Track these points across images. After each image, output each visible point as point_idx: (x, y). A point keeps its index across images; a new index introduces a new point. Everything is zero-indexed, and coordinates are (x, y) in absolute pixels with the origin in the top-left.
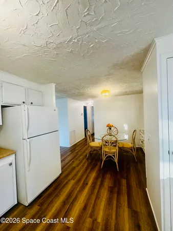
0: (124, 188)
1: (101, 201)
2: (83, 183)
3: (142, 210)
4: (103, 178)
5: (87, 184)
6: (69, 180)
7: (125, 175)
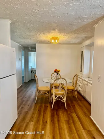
0: (76, 119)
1: (64, 130)
2: (43, 122)
3: (92, 129)
4: (58, 115)
5: (47, 122)
6: (28, 123)
7: (73, 111)
